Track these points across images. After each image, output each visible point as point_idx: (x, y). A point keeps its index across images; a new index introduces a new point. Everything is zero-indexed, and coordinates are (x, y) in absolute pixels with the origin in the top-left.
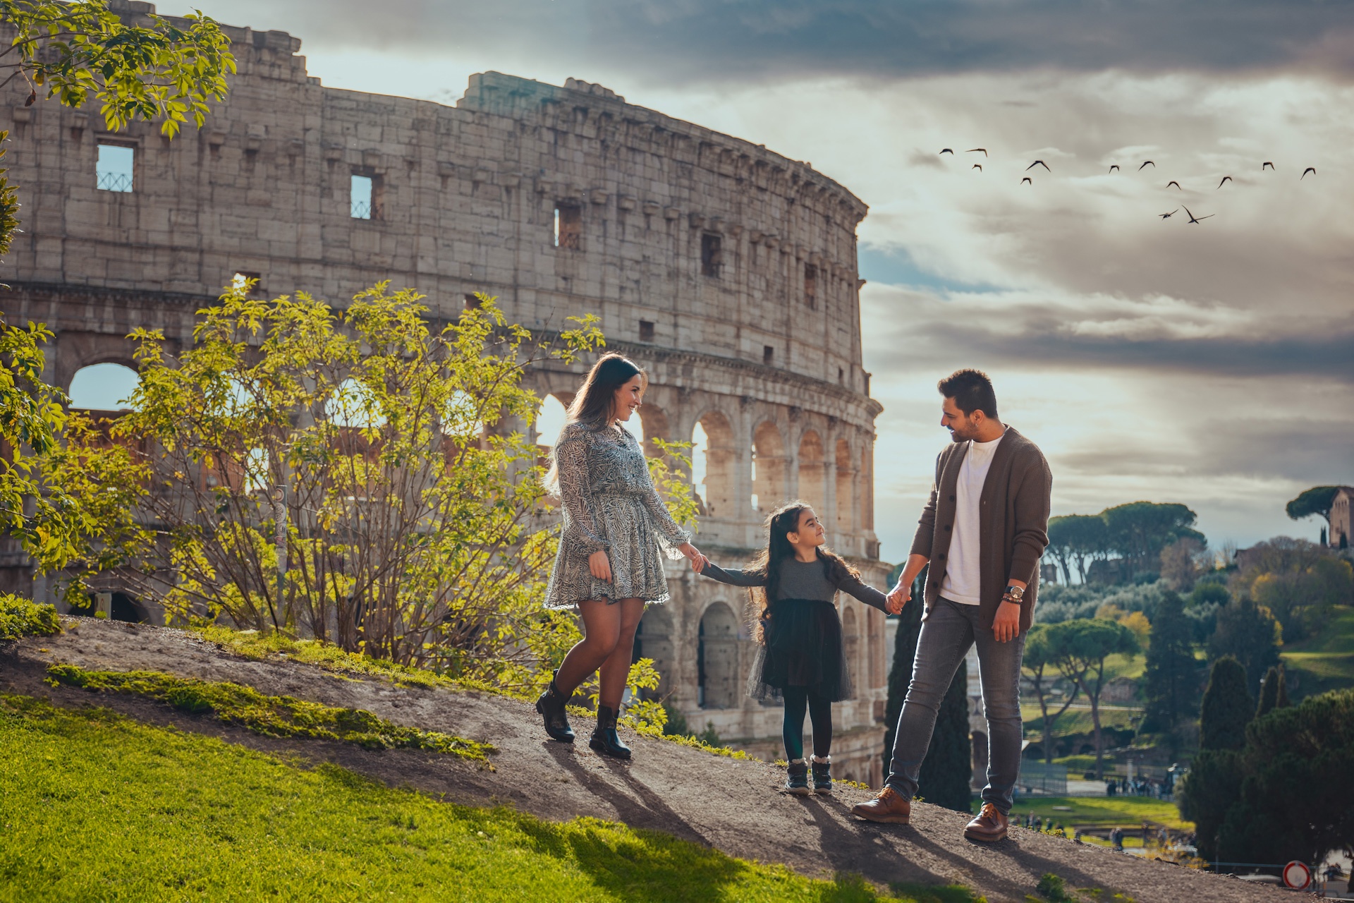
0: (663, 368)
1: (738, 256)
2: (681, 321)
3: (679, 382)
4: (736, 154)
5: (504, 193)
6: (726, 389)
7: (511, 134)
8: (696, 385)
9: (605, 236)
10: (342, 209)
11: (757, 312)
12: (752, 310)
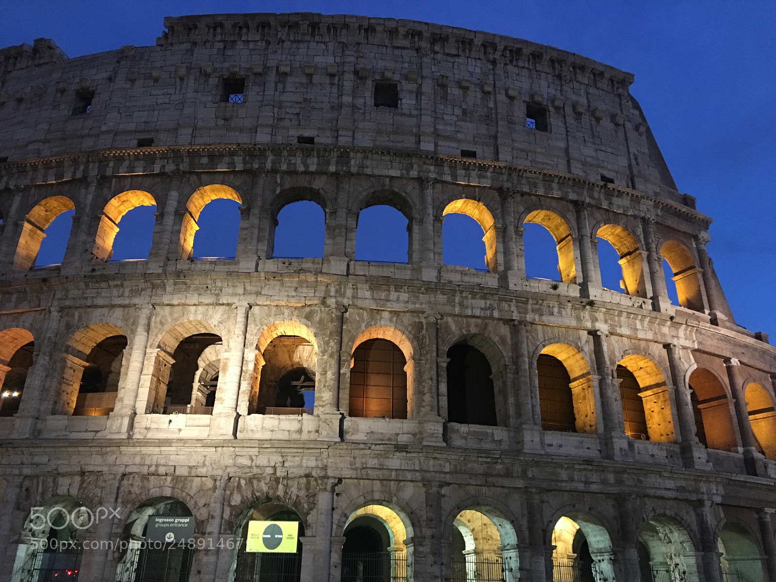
1: (419, 93)
5: (178, 80)
6: (397, 173)
9: (264, 91)
11: (448, 128)
12: (440, 127)
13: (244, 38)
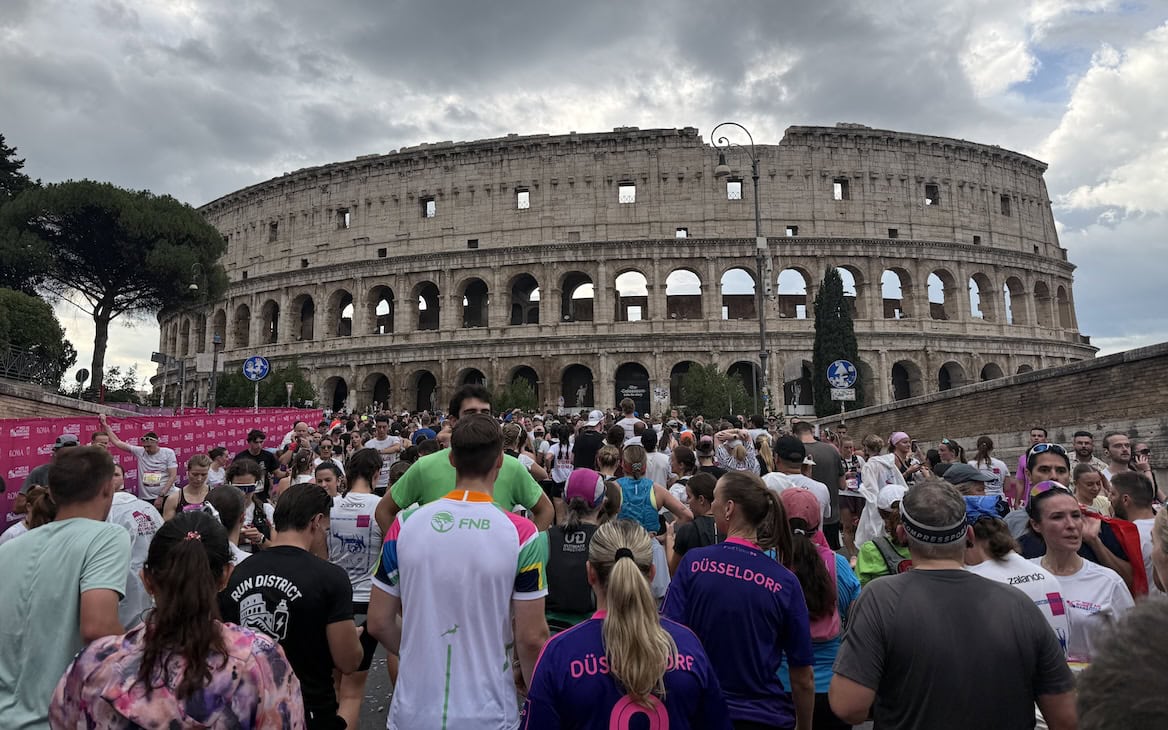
0: (903, 250)
1: (950, 193)
2: (913, 227)
3: (914, 256)
4: (941, 145)
5: (804, 179)
6: (946, 258)
7: (806, 153)
8: (926, 257)
9: (863, 192)
10: (723, 197)
11: (966, 220)
12: (962, 219)
13: (844, 146)
